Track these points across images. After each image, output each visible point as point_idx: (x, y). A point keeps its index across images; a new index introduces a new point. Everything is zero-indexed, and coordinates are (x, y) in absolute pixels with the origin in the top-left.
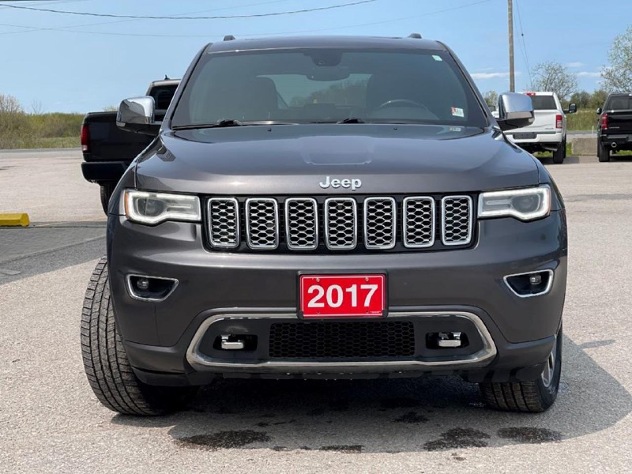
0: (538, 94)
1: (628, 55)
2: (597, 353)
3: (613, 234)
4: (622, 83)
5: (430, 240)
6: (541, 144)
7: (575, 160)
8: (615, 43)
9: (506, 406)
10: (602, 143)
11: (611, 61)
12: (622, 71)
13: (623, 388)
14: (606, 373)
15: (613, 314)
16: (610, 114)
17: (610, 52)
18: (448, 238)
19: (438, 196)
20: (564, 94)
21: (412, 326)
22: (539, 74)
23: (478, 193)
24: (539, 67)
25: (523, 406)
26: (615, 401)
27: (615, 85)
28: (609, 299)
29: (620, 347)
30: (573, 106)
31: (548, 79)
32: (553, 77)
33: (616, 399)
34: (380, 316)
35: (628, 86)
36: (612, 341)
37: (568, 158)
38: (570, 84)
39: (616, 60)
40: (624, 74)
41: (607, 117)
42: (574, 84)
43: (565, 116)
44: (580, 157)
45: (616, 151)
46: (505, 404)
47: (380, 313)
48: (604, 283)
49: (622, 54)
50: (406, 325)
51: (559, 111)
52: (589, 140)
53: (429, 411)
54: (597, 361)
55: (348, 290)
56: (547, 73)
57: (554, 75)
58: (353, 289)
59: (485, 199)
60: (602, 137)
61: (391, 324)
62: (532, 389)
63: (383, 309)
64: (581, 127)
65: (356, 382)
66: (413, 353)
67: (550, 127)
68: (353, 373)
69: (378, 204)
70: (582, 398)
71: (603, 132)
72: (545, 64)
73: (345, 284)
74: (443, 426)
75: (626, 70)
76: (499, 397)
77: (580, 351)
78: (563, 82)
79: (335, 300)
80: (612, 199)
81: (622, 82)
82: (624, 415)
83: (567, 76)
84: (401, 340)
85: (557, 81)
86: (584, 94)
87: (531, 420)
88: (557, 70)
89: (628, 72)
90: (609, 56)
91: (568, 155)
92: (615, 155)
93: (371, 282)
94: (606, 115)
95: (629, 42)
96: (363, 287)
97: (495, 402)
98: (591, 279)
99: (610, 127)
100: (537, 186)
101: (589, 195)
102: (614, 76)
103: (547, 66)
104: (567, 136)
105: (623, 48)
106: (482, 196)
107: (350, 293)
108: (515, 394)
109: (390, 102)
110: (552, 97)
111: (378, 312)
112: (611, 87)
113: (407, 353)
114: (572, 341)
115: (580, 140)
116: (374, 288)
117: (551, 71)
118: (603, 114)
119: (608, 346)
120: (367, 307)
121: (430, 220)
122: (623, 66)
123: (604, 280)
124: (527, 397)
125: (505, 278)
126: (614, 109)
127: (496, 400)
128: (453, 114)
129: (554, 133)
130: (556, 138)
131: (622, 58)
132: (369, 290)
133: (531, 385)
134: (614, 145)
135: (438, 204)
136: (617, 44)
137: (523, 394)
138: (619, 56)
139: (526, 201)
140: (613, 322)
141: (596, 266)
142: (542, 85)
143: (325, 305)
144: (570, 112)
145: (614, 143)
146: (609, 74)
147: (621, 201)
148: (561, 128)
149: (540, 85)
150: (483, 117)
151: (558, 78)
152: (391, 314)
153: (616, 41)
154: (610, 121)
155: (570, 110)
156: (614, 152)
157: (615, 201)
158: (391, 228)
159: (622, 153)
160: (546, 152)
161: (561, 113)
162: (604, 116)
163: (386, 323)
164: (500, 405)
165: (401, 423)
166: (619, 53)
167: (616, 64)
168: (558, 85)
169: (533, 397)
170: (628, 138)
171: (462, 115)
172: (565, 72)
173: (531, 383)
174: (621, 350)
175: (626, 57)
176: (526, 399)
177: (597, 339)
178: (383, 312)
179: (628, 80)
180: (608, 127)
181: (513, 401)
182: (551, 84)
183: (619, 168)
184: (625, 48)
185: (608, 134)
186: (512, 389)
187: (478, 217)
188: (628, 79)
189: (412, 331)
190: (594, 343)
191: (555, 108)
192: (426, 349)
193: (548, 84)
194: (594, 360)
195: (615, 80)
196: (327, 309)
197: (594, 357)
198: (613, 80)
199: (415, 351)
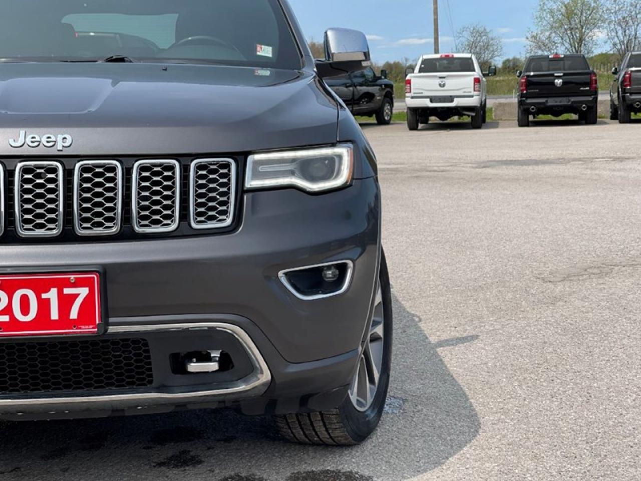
0: (456, 55)
1: (553, 17)
2: (451, 354)
3: (512, 204)
4: (547, 47)
5: (172, 221)
6: (459, 109)
7: (494, 125)
8: (540, 5)
9: (307, 440)
10: (521, 107)
11: (536, 24)
12: (547, 34)
13: (471, 406)
14: (456, 382)
15: (486, 300)
16: (528, 76)
17: (535, 14)
18: (199, 219)
19: (184, 158)
20: (489, 58)
21: (146, 345)
22: (465, 37)
23: (247, 154)
24: (464, 29)
25: (328, 440)
26: (455, 425)
27: (540, 48)
28: (486, 281)
29: (482, 345)
30: (493, 69)
31: (473, 42)
32: (478, 41)
33: (457, 422)
34: (93, 333)
35: (554, 50)
36: (475, 337)
37: (488, 122)
38: (495, 48)
39: (540, 23)
40: (549, 37)
41: (526, 79)
42: (499, 48)
43: (484, 79)
44: (500, 121)
45: (536, 116)
46: (303, 437)
47: (93, 328)
48: (486, 261)
49: (547, 17)
50: (138, 342)
51: (477, 73)
52: (510, 104)
53: (209, 449)
54: (448, 365)
55: (44, 296)
56: (472, 37)
57: (479, 38)
58: (52, 295)
59: (257, 163)
60: (521, 100)
61: (115, 343)
62: (336, 418)
63: (97, 322)
64: (506, 92)
65: (78, 421)
66: (151, 382)
67: (469, 90)
68: (70, 412)
69: (97, 170)
70: (414, 421)
71: (522, 95)
72: (469, 27)
73: (40, 288)
74: (217, 471)
75: (551, 33)
76: (295, 428)
77: (432, 352)
78: (488, 46)
79: (25, 310)
80: (522, 165)
81: (547, 45)
82: (461, 447)
83: (492, 39)
84: (131, 364)
85: (481, 44)
86: (515, 61)
87: (338, 458)
88: (482, 32)
89: (553, 35)
90: (535, 19)
91: (488, 120)
92: (536, 120)
93: (78, 284)
94: (525, 77)
95: (554, 4)
96: (67, 291)
97: (292, 435)
98: (473, 257)
99: (529, 90)
100: (333, 145)
101: (498, 162)
102: (539, 38)
103: (472, 29)
104: (488, 101)
105: (547, 10)
106: (251, 159)
107: (48, 300)
108: (315, 425)
109: (190, 38)
110: (470, 59)
111: (91, 327)
112: (536, 51)
113: (143, 381)
114: (427, 338)
115: (501, 104)
116: (84, 292)
117: (476, 34)
118: (523, 77)
119: (468, 344)
120: (74, 320)
121: (173, 193)
122: (548, 29)
123: (487, 258)
124: (330, 428)
125: (281, 274)
126: (533, 72)
127: (292, 432)
128: (258, 53)
129: (472, 96)
130: (474, 101)
131: (546, 21)
132: (76, 296)
133: (334, 413)
134: (533, 109)
135: (185, 170)
136: (542, 6)
137: (325, 425)
138: (544, 18)
139: (318, 165)
140: (483, 311)
141: (483, 241)
142: (467, 48)
143: (10, 318)
144: (490, 75)
145: (533, 107)
146: (535, 37)
147: (530, 167)
148: (479, 91)
149: (465, 49)
150: (298, 57)
151: (483, 41)
152: (112, 329)
153: (542, 3)
154: (529, 83)
155: (489, 73)
156: (534, 117)
157: (525, 167)
158: (115, 204)
159: (542, 117)
160: (464, 117)
161: (480, 76)
162: (523, 79)
163: (107, 341)
164: (299, 438)
165: (163, 468)
166: (544, 15)
167: (541, 27)
168: (483, 48)
169: (339, 428)
170: (547, 101)
171: (270, 55)
172: (490, 35)
173: (334, 411)
174: (482, 348)
175: (552, 19)
176: (330, 431)
177: (458, 335)
178: (97, 326)
179: (553, 44)
180: (527, 91)
181: (314, 433)
182: (476, 47)
183: (537, 133)
184: (551, 10)
185: (527, 98)
186: (310, 419)
187: (245, 189)
188: (554, 42)
189: (147, 351)
190: (452, 340)
191: (474, 70)
192: (173, 374)
193: (471, 47)
194: (446, 363)
195: (540, 44)
196: (14, 323)
197: (446, 360)
198: (538, 44)
199: (154, 378)
